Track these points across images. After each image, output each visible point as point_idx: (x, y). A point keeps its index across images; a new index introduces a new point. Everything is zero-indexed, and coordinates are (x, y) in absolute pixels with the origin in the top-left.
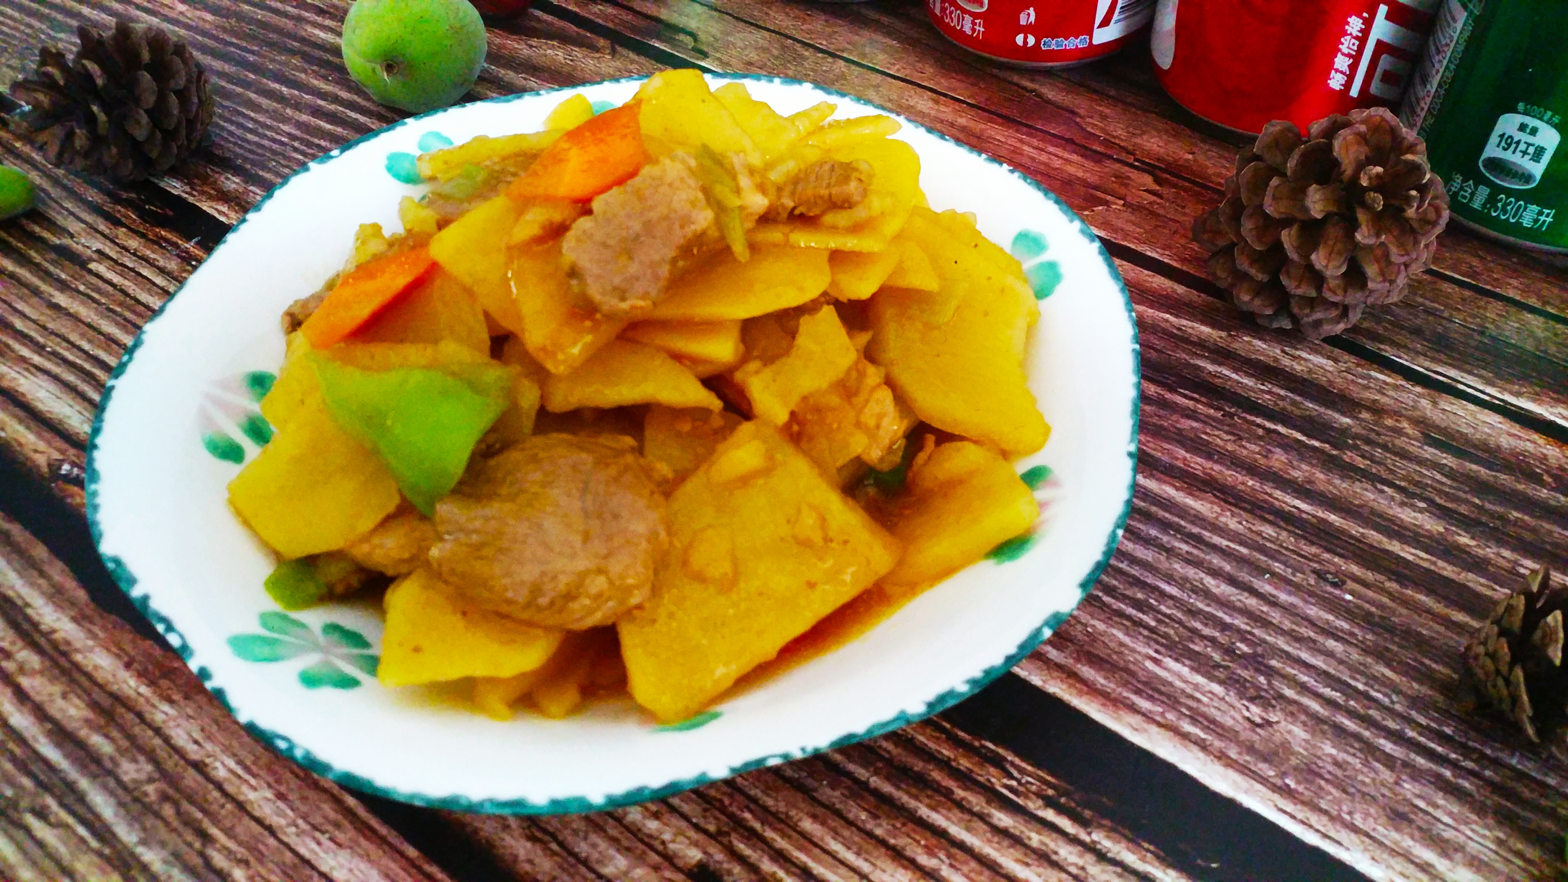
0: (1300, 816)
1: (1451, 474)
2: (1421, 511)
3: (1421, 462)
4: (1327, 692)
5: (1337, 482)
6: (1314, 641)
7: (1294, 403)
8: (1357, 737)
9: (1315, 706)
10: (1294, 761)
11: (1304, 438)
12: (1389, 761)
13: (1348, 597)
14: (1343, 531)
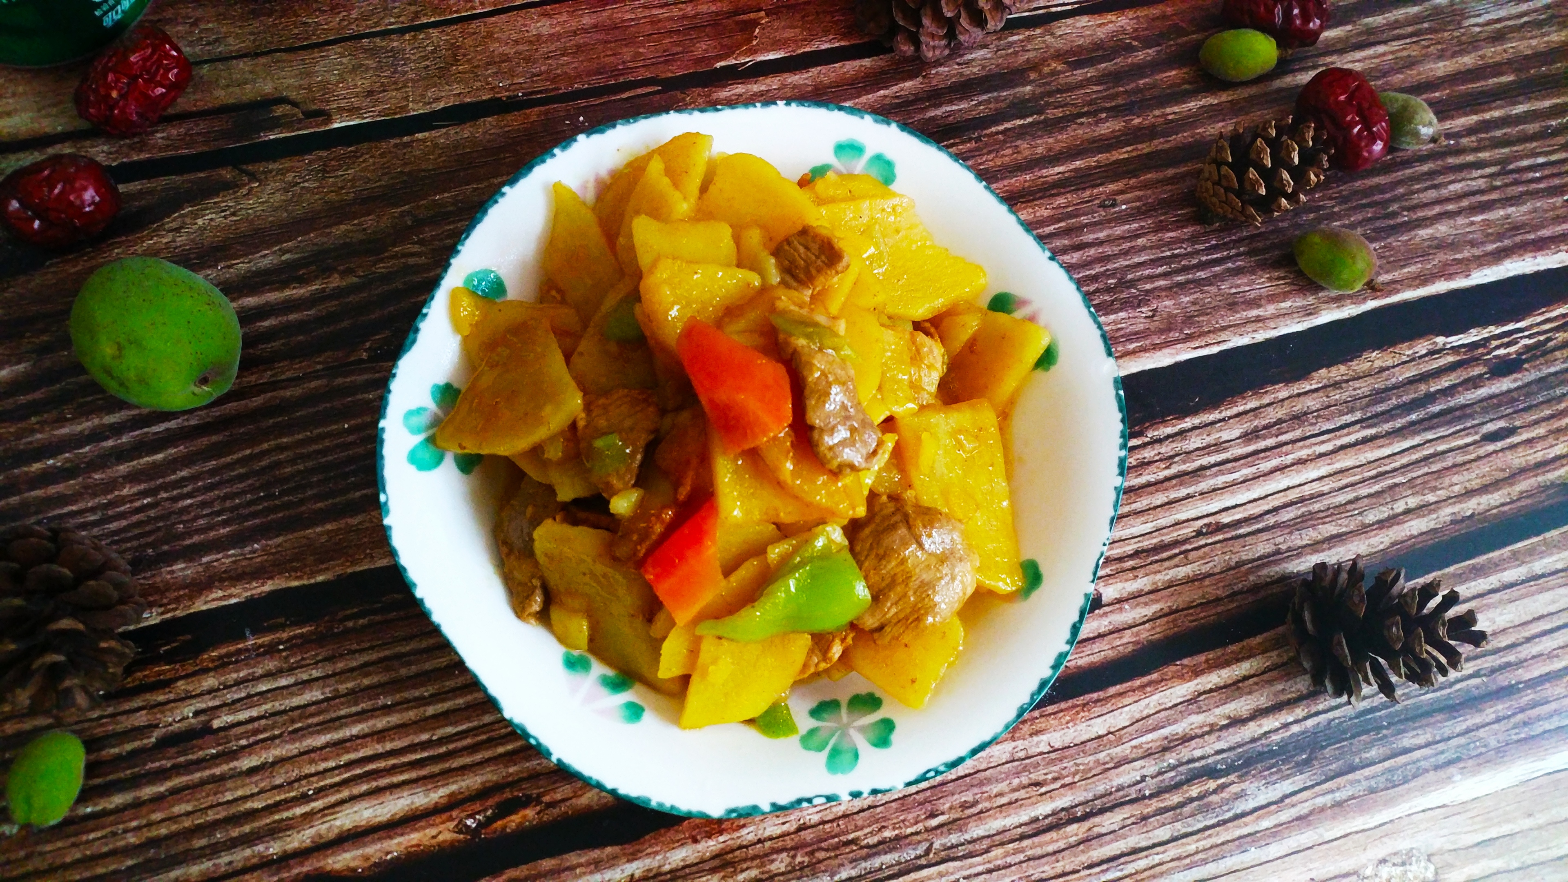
0: (1203, 344)
1: (1098, 80)
2: (1106, 120)
3: (1080, 85)
4: (1160, 270)
5: (1060, 137)
6: (1133, 247)
7: (997, 100)
8: (1188, 282)
9: (1162, 283)
10: (1179, 319)
11: (1022, 122)
12: (1208, 282)
13: (1124, 207)
14: (1089, 168)
